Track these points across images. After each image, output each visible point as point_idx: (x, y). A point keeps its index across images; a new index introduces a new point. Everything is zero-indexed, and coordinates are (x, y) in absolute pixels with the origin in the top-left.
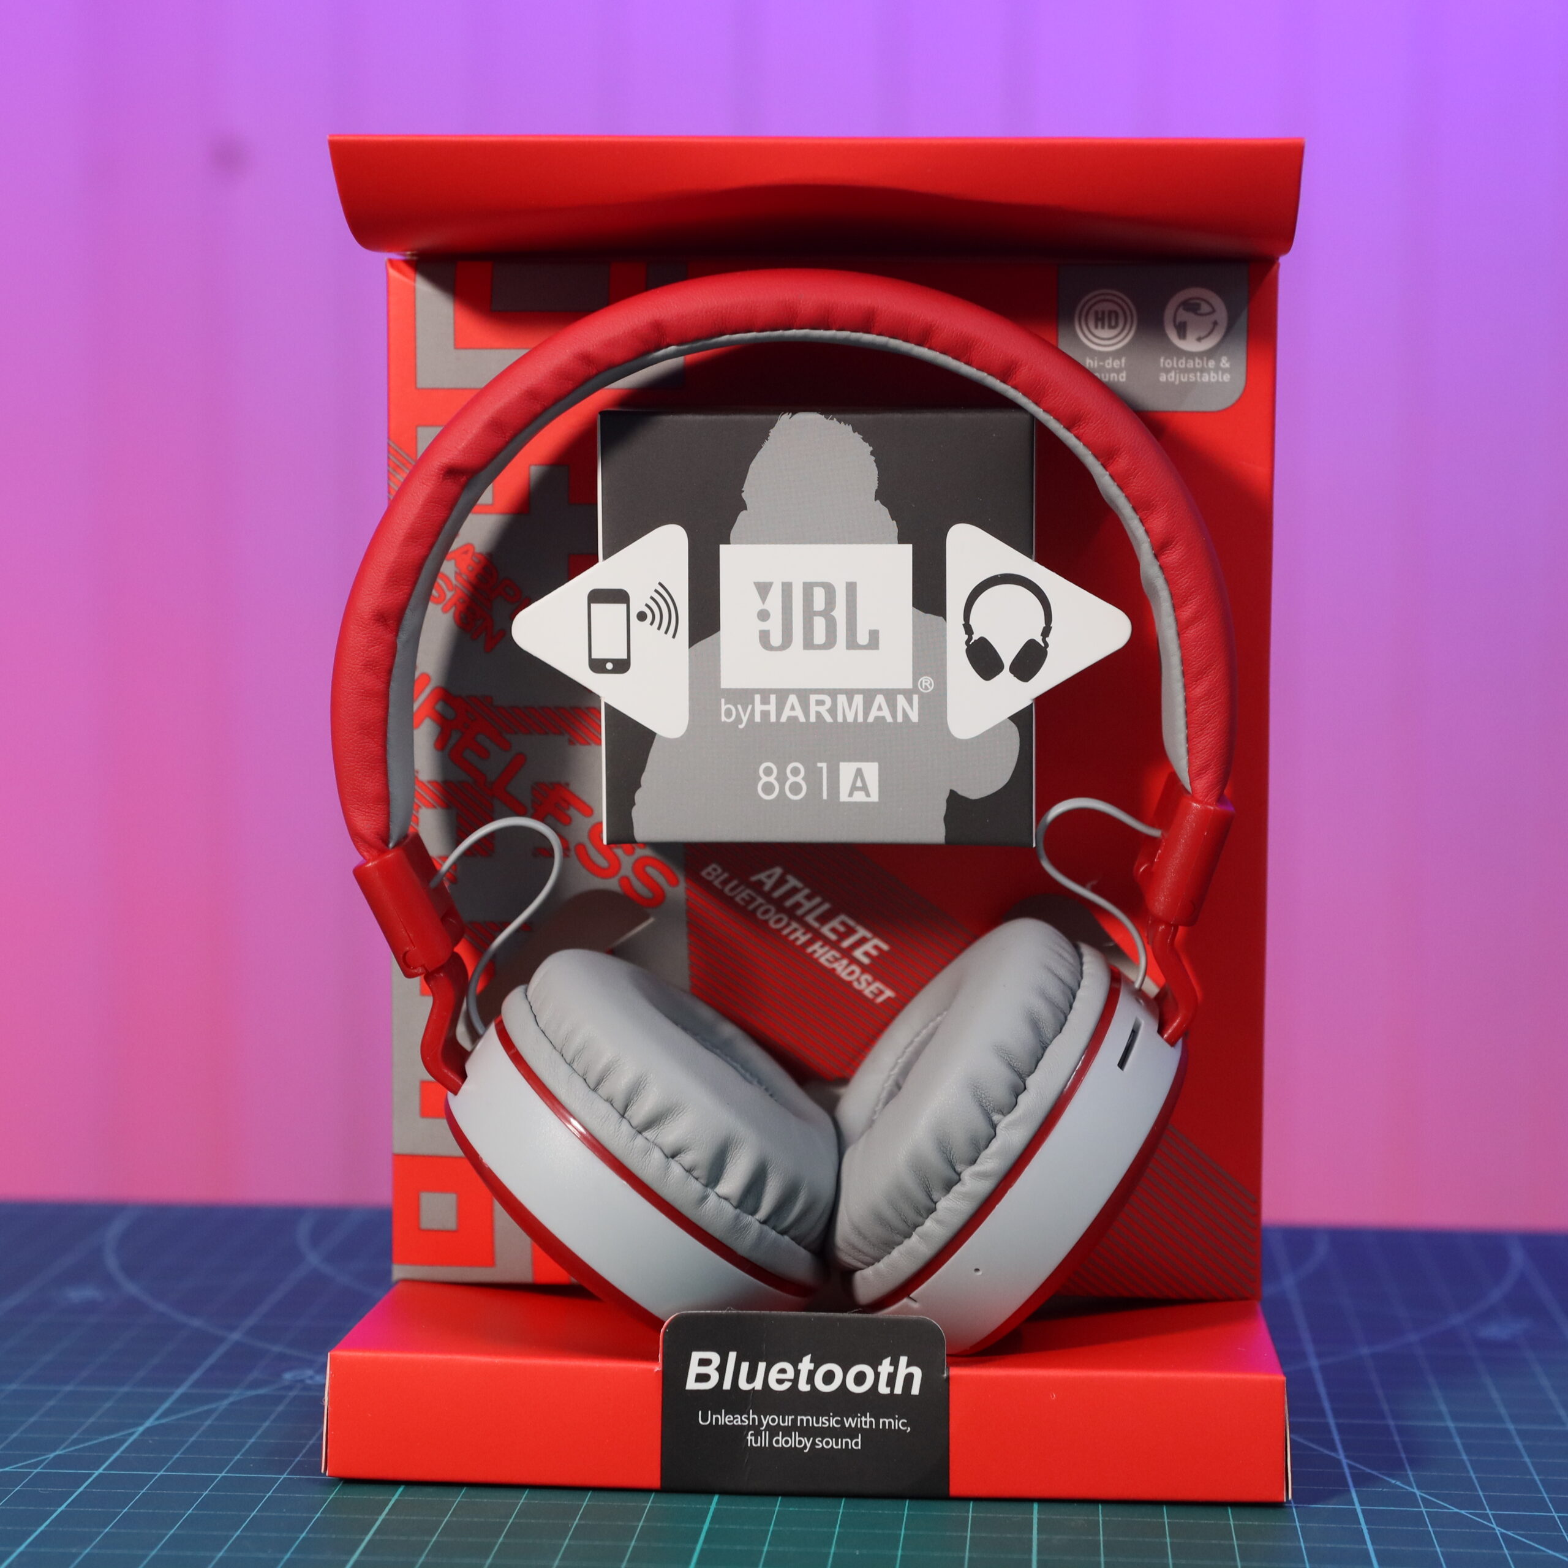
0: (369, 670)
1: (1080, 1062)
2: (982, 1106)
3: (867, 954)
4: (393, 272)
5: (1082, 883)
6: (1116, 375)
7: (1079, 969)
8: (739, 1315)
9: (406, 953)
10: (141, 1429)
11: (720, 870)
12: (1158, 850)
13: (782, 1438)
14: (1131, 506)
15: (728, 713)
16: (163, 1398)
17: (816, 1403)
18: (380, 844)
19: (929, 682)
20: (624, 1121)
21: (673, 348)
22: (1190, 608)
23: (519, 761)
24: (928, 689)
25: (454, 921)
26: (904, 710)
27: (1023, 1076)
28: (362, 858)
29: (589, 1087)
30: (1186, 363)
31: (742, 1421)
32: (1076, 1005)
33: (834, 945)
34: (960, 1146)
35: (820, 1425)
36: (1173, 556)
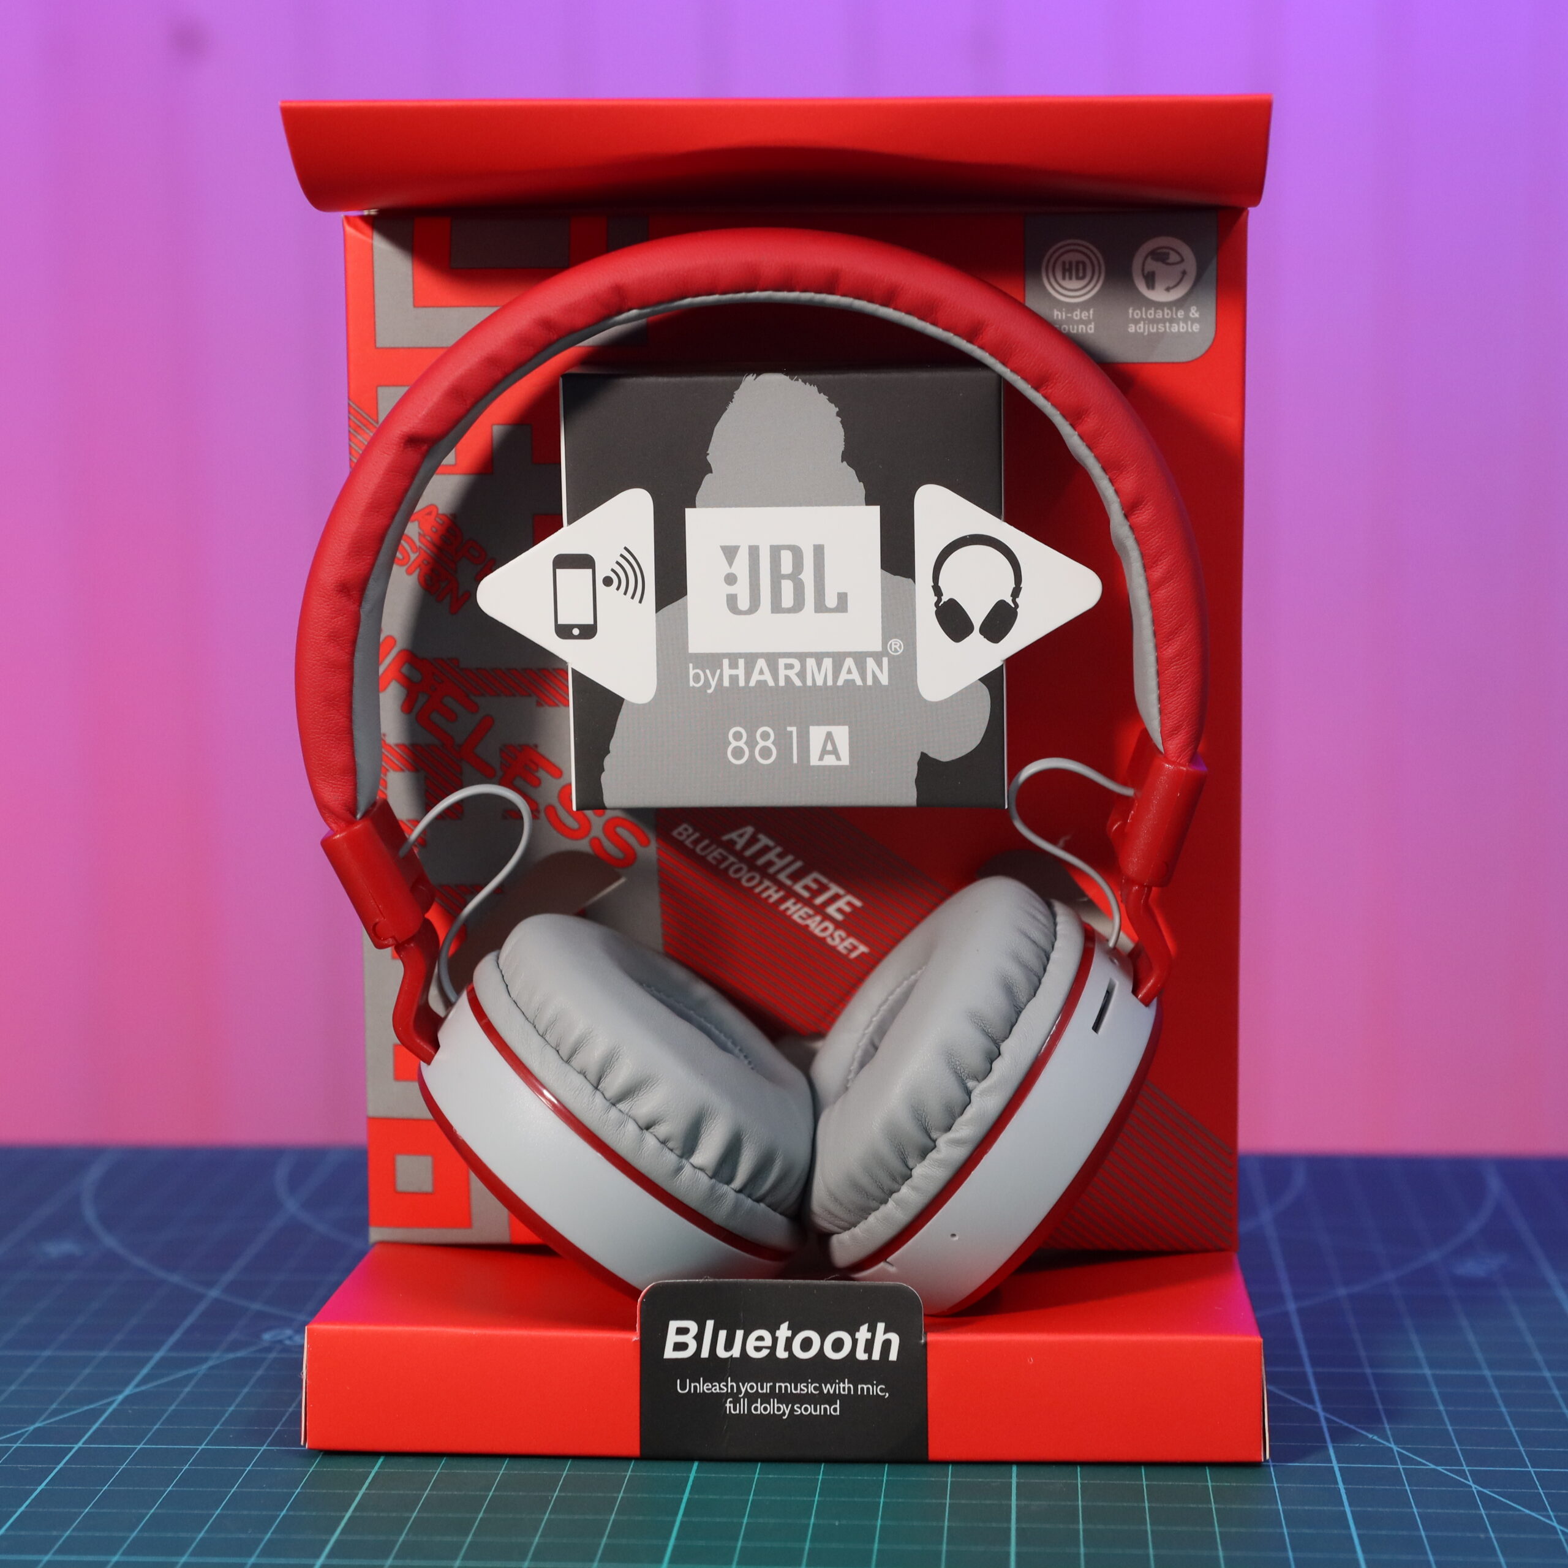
0: (333, 641)
1: (1055, 1027)
2: (956, 1072)
3: (840, 910)
4: (349, 230)
5: (1053, 841)
6: (1084, 327)
7: (1052, 930)
8: (715, 1284)
9: (376, 924)
10: (120, 1397)
11: (691, 831)
12: (1130, 812)
13: (761, 1405)
14: (1100, 465)
15: (697, 678)
16: (143, 1362)
17: (793, 1369)
18: (350, 816)
19: (899, 645)
20: (598, 1094)
21: (634, 312)
22: (1161, 568)
23: (486, 725)
24: (897, 651)
25: (424, 889)
26: (873, 672)
27: (998, 1041)
28: (329, 829)
29: (562, 1058)
30: (1155, 313)
31: (720, 1389)
32: (1050, 967)
33: (808, 902)
34: (935, 1111)
35: (799, 1391)
36: (1144, 516)
